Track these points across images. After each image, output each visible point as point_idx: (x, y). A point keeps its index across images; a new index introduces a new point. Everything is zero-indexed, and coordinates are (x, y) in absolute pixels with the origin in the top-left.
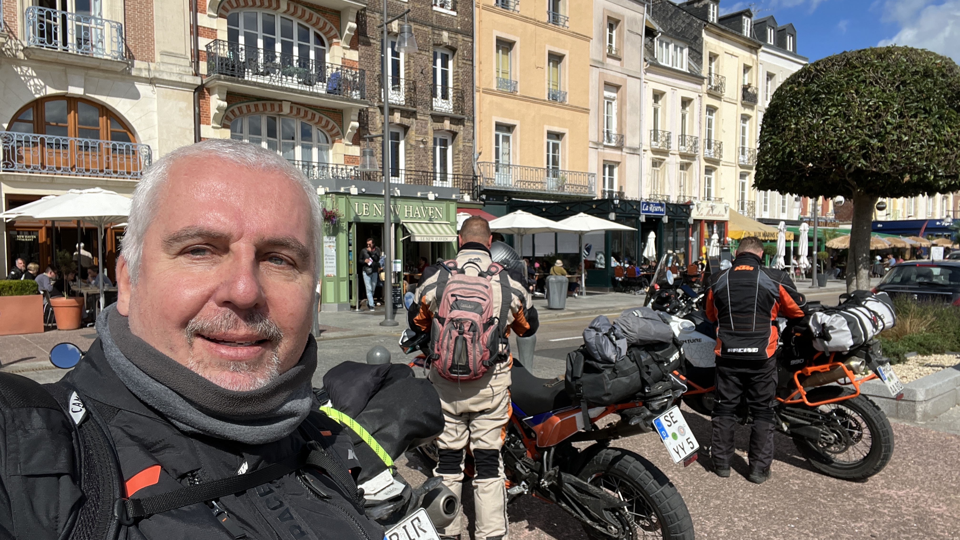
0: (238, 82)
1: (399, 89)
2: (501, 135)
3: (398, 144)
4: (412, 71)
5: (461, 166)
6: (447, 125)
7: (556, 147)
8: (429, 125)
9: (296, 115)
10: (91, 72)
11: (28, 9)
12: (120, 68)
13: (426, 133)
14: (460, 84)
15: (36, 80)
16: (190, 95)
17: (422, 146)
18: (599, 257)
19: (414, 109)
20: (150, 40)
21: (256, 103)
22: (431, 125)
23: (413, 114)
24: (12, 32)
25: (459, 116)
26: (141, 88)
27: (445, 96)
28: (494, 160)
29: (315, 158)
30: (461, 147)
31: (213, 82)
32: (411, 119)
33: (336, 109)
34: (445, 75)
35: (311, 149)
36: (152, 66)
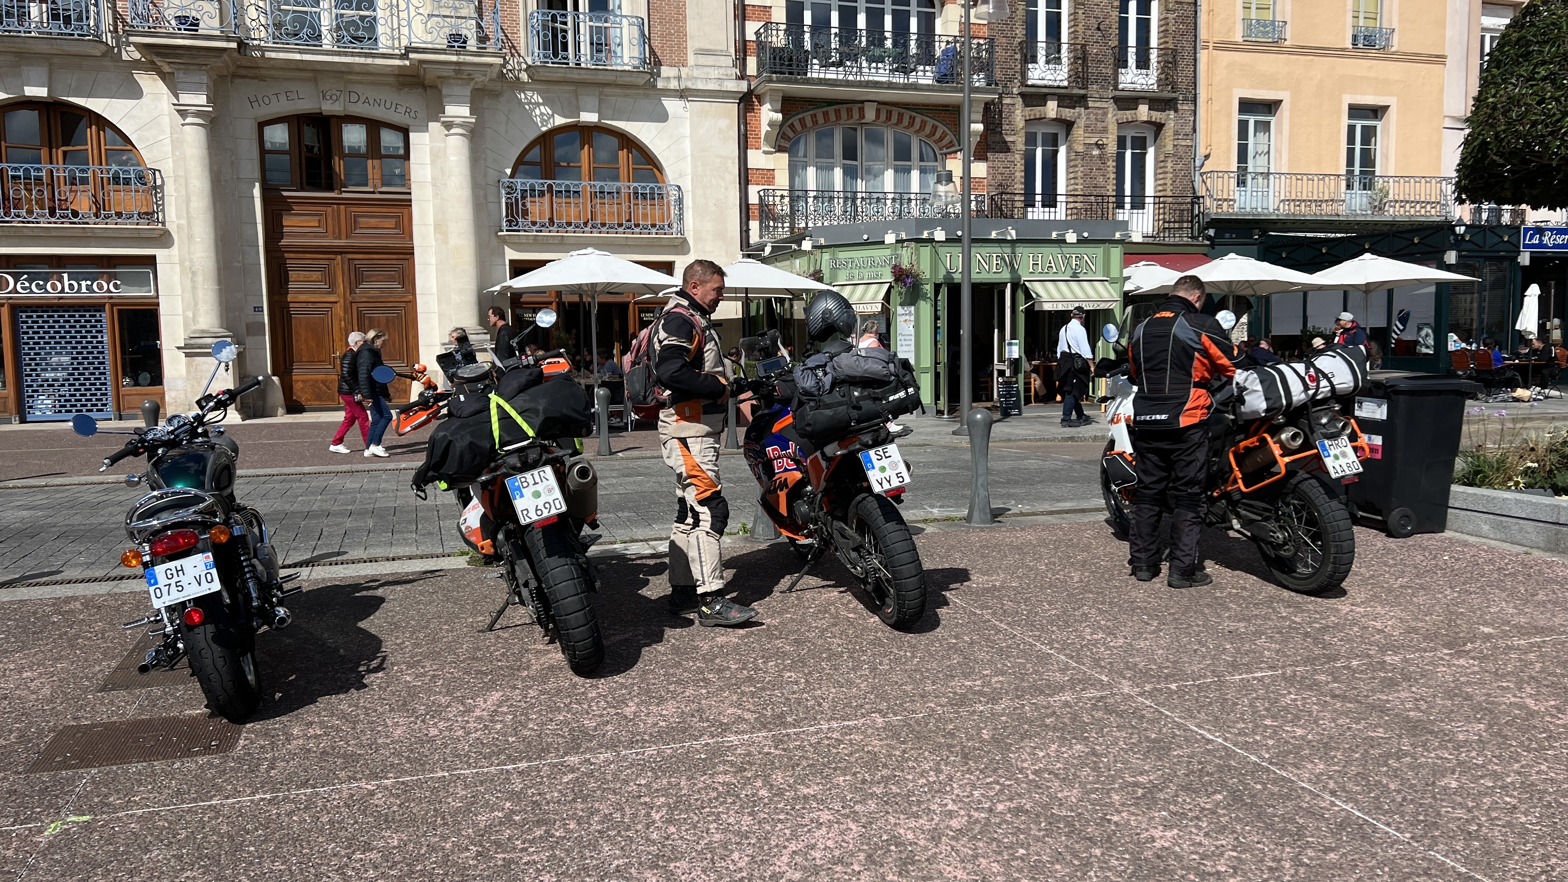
0: (796, 82)
1: (1058, 61)
2: (1252, 120)
3: (1056, 153)
4: (1080, 28)
5: (1169, 182)
6: (1143, 112)
7: (1369, 134)
8: (1110, 115)
9: (885, 122)
10: (607, 90)
11: (532, 13)
12: (641, 81)
13: (1105, 130)
14: (1170, 40)
15: (542, 108)
16: (733, 108)
17: (1096, 152)
18: (1423, 333)
19: (1082, 92)
20: (682, 35)
21: (825, 109)
22: (1113, 116)
23: (1081, 101)
24: (514, 47)
25: (1167, 95)
26: (671, 105)
27: (1143, 63)
28: (1234, 166)
29: (915, 187)
30: (1169, 148)
31: (762, 85)
32: (1077, 109)
33: (948, 106)
34: (1143, 26)
35: (909, 172)
36: (684, 71)
